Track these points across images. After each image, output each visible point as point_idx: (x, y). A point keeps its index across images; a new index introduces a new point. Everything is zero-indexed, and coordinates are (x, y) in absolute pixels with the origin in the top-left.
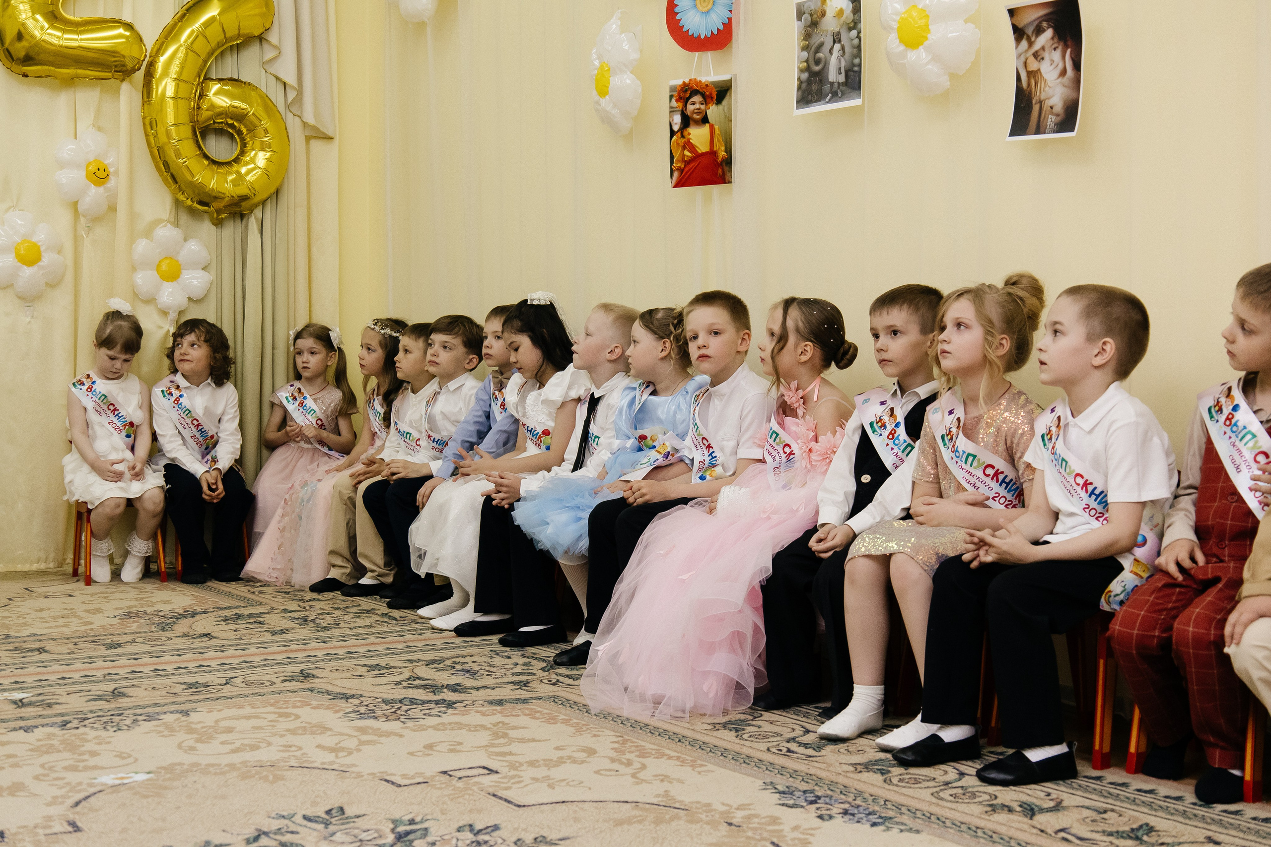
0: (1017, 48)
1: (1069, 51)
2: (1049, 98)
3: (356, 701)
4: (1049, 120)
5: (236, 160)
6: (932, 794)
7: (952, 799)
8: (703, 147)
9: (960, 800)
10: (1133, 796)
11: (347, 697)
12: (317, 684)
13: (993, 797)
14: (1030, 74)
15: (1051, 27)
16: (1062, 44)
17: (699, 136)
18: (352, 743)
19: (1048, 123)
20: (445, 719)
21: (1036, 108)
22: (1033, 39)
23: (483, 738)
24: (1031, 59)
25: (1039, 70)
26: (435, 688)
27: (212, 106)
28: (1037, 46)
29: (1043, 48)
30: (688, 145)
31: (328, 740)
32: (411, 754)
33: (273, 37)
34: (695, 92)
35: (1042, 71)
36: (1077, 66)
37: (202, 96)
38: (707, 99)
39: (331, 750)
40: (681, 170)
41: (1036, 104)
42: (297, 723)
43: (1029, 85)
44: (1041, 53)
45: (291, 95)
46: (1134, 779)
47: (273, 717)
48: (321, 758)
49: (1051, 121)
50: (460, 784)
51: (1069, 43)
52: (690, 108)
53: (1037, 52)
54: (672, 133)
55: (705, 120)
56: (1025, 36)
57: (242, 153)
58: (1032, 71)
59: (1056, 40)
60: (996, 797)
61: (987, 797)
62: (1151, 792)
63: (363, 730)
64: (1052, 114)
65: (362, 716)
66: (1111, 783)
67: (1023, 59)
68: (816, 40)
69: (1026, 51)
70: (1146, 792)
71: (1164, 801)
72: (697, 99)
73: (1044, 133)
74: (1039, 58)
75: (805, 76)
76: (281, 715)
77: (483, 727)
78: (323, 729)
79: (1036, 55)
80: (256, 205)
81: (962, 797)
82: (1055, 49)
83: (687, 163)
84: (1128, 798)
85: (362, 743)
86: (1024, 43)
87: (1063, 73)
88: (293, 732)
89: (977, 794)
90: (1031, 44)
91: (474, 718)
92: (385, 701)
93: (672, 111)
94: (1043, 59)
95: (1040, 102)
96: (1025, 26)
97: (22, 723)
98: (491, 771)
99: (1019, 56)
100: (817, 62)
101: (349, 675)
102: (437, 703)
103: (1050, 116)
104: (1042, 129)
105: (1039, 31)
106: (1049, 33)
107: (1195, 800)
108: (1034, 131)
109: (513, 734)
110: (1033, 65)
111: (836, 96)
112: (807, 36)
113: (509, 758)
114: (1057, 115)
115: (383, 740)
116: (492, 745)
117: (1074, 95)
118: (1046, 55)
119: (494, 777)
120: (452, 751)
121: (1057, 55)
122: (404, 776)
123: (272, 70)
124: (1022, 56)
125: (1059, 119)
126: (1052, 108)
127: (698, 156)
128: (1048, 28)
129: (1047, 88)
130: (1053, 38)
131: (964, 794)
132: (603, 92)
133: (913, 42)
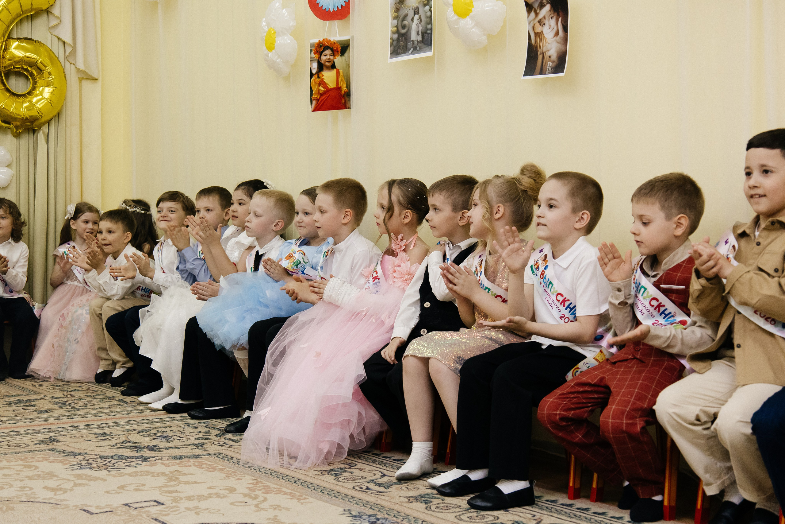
0: (528, 17)
1: (560, 19)
2: (548, 51)
3: (81, 457)
4: (548, 65)
5: (30, 93)
6: (456, 517)
7: (468, 519)
8: (332, 84)
9: (473, 521)
10: (590, 517)
11: (75, 454)
12: (58, 446)
13: (496, 518)
14: (536, 34)
15: (549, 3)
16: (556, 14)
17: (329, 77)
18: (68, 485)
19: (548, 67)
20: (139, 468)
21: (540, 57)
22: (538, 11)
23: (162, 480)
24: (537, 25)
25: (542, 32)
26: (138, 448)
27: (14, 57)
28: (541, 16)
29: (544, 17)
30: (322, 83)
31: (52, 483)
32: (108, 492)
33: (56, 11)
34: (327, 48)
35: (544, 32)
36: (565, 29)
37: (6, 49)
38: (334, 52)
39: (54, 490)
40: (318, 100)
41: (540, 54)
42: (35, 472)
43: (536, 41)
44: (543, 20)
45: (69, 50)
46: (594, 505)
47: (20, 468)
48: (44, 495)
49: (549, 65)
50: (135, 513)
51: (560, 14)
52: (324, 58)
53: (540, 20)
54: (312, 75)
55: (333, 66)
56: (533, 10)
57: (34, 88)
58: (538, 33)
59: (552, 12)
60: (498, 518)
61: (492, 518)
62: (603, 514)
63: (79, 477)
64: (550, 61)
65: (81, 467)
66: (578, 509)
67: (532, 25)
68: (402, 13)
69: (534, 19)
70: (600, 514)
71: (610, 520)
72: (328, 52)
73: (545, 74)
74: (542, 24)
75: (396, 36)
76: (25, 467)
77: (164, 474)
78: (52, 475)
79: (540, 22)
80: (43, 124)
81: (476, 518)
82: (552, 18)
83: (321, 95)
84: (586, 518)
85: (76, 485)
86: (533, 14)
87: (557, 33)
88: (30, 478)
89: (486, 516)
90: (537, 14)
91: (159, 468)
92: (101, 457)
93: (312, 60)
94: (544, 24)
95: (543, 53)
96: (533, 3)
98: (159, 503)
99: (529, 23)
100: (404, 27)
101: (82, 440)
102: (137, 458)
103: (549, 63)
104: (544, 71)
105: (542, 6)
106: (548, 7)
107: (629, 520)
108: (539, 73)
109: (182, 478)
110: (538, 29)
111: (415, 50)
112: (397, 10)
113: (175, 495)
114: (553, 62)
115: (91, 483)
116: (166, 486)
117: (564, 49)
118: (546, 22)
119: (160, 507)
120: (136, 490)
121: (553, 22)
122: (97, 507)
123: (55, 33)
124: (532, 22)
125: (554, 64)
126: (550, 57)
127: (328, 90)
128: (547, 4)
129: (547, 44)
130: (550, 11)
131: (477, 516)
132: (270, 48)
133: (463, 13)
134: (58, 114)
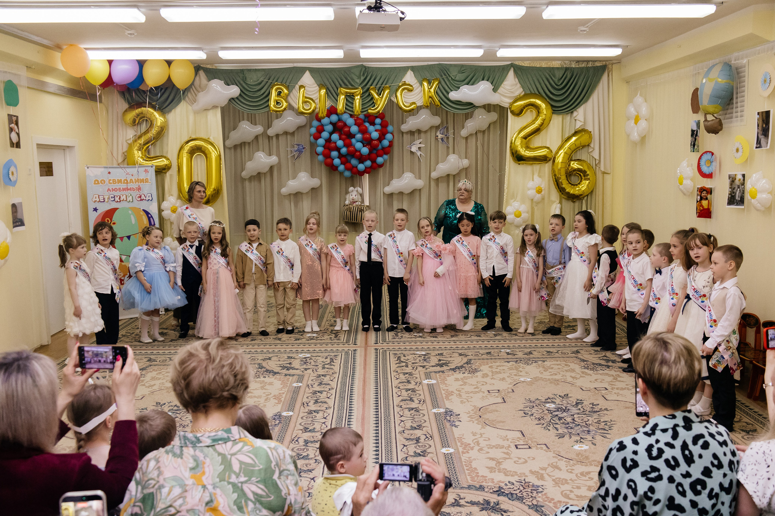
3: (585, 363)
5: (579, 184)
8: (706, 207)
11: (584, 361)
12: (579, 356)
17: (705, 203)
18: (578, 376)
20: (606, 372)
23: (611, 379)
26: (608, 361)
27: (572, 168)
30: (702, 206)
31: (573, 375)
32: (591, 382)
33: (592, 145)
34: (704, 190)
37: (569, 165)
38: (707, 193)
39: (573, 378)
40: (699, 213)
42: (569, 368)
45: (597, 162)
47: (563, 365)
48: (569, 379)
50: (597, 392)
52: (703, 195)
54: (697, 202)
55: (707, 199)
57: (581, 181)
63: (583, 373)
65: (585, 368)
68: (733, 186)
72: (705, 192)
75: (730, 196)
76: (566, 365)
77: (613, 375)
78: (573, 371)
80: (585, 196)
83: (701, 211)
85: (581, 377)
88: (566, 371)
91: (612, 372)
92: (593, 364)
93: (698, 195)
97: (508, 360)
98: (606, 389)
100: (733, 193)
101: (588, 353)
102: (606, 366)
109: (619, 379)
111: (737, 205)
112: (731, 184)
113: (613, 386)
115: (586, 376)
116: (611, 382)
119: (606, 391)
120: (601, 382)
122: (586, 388)
123: (591, 154)
127: (704, 209)
132: (681, 184)
133: (754, 197)
134: (592, 191)
